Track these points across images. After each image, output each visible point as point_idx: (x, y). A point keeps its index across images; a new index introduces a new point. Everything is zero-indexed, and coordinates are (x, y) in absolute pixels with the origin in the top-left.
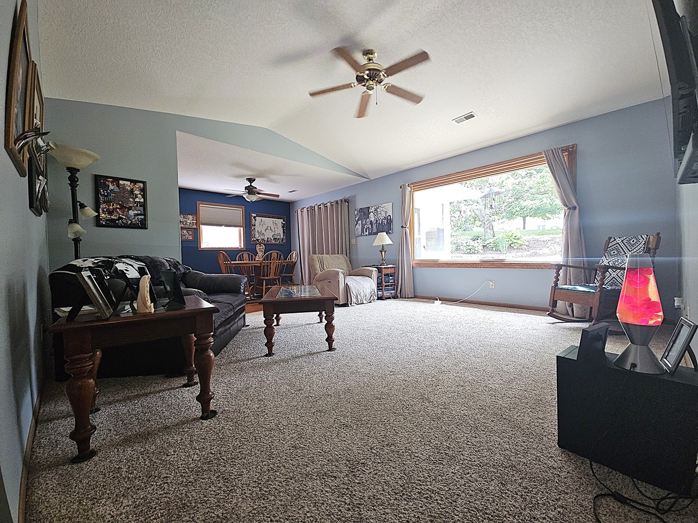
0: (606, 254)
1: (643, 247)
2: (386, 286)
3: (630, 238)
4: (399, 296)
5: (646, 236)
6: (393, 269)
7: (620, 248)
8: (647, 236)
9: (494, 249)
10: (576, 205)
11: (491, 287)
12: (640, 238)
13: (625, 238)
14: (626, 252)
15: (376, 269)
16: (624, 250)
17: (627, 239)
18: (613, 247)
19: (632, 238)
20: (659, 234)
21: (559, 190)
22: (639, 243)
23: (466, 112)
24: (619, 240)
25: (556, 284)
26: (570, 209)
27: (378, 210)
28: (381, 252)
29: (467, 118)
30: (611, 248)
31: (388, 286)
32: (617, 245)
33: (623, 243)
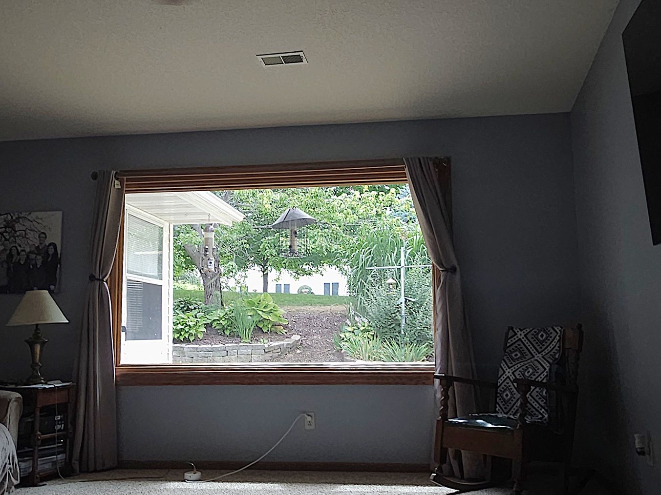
0: (505, 358)
1: (557, 345)
2: (44, 442)
3: (536, 330)
4: (77, 467)
5: (560, 329)
6: (64, 393)
7: (524, 348)
8: (562, 328)
9: (227, 332)
10: (455, 263)
11: (307, 427)
12: (552, 331)
13: (528, 330)
14: (534, 354)
15: (19, 395)
16: (531, 350)
17: (533, 332)
18: (513, 347)
19: (540, 331)
20: (580, 326)
21: (431, 234)
22: (551, 339)
23: (289, 48)
24: (520, 335)
25: (445, 417)
26: (446, 270)
27: (18, 227)
28: (32, 345)
29: (288, 60)
30: (511, 348)
31: (51, 441)
32: (519, 342)
33: (527, 338)
